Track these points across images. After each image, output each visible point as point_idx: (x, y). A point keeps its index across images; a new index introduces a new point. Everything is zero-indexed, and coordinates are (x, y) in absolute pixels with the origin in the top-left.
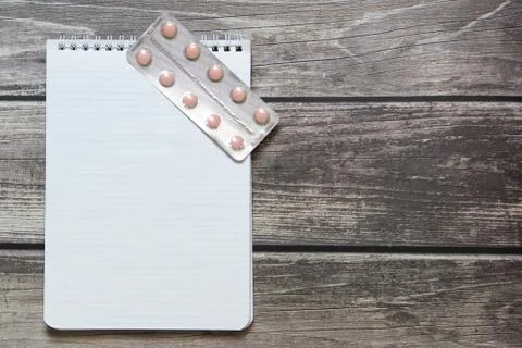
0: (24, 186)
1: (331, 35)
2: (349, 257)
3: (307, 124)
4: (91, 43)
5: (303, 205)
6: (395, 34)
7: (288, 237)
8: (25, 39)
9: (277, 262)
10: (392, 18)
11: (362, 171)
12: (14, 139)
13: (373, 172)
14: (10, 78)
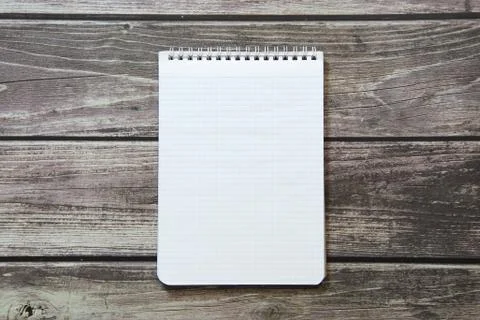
0: (121, 210)
1: (367, 87)
2: (383, 266)
3: (349, 159)
5: (345, 225)
6: (418, 86)
8: (121, 91)
10: (416, 74)
11: (394, 196)
12: (112, 172)
13: (402, 197)
14: (108, 122)
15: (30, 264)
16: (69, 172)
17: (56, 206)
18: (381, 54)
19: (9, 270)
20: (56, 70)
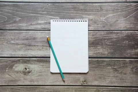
0: (47, 46)
1: (103, 19)
2: (106, 59)
3: (98, 35)
4: (59, 20)
5: (98, 50)
6: (114, 18)
7: (95, 56)
8: (47, 19)
9: (93, 60)
10: (114, 15)
11: (109, 43)
13: (111, 44)
14: (44, 26)
15: (26, 59)
16: (35, 38)
17: (32, 46)
18: (106, 11)
19: (21, 60)
20: (32, 14)
